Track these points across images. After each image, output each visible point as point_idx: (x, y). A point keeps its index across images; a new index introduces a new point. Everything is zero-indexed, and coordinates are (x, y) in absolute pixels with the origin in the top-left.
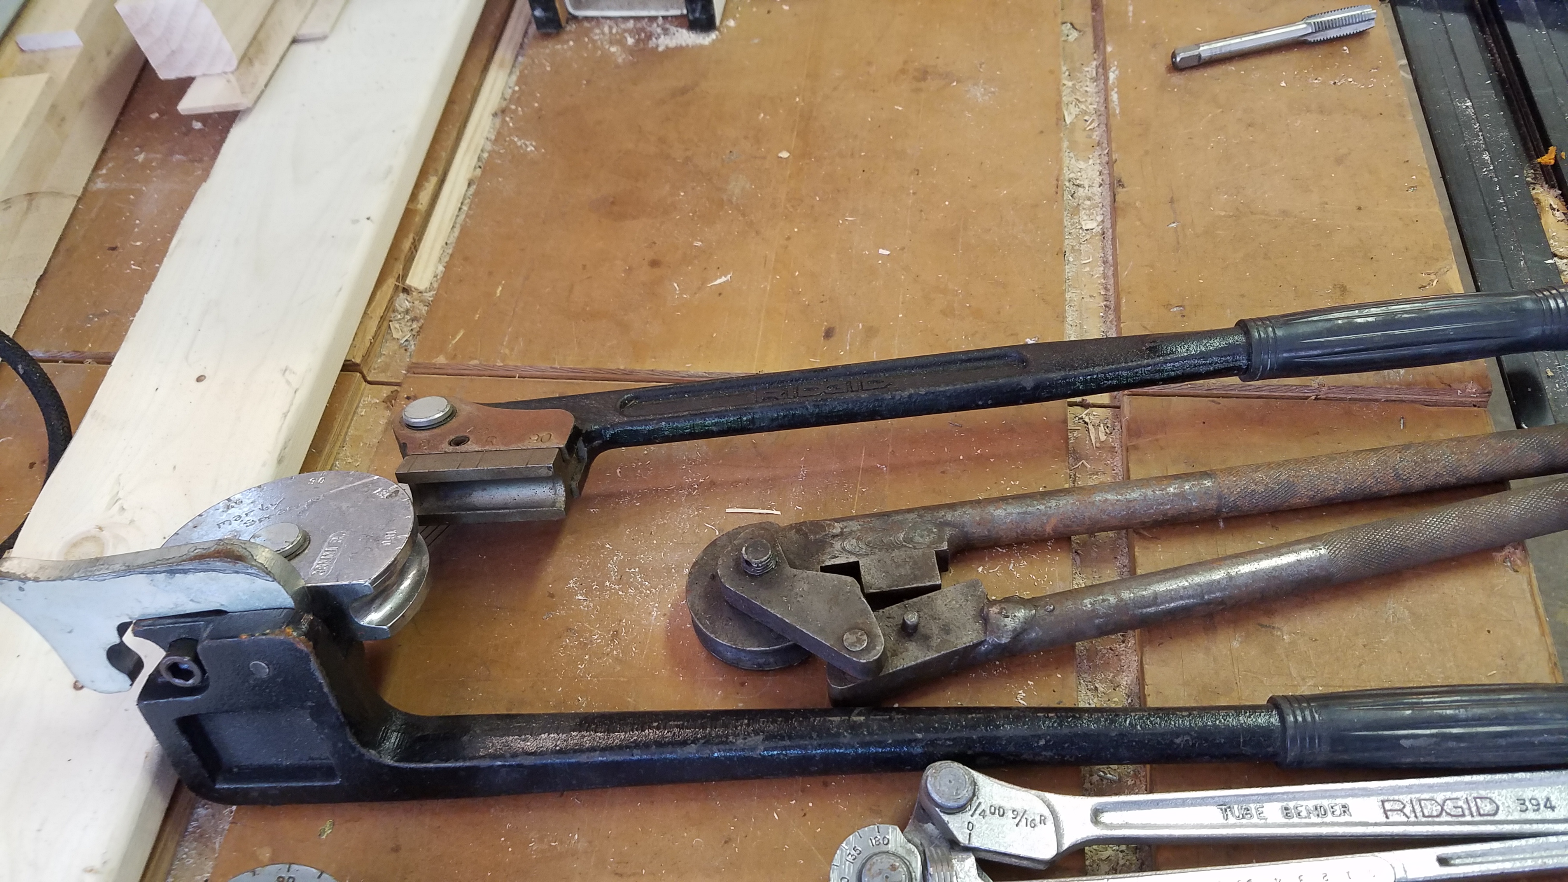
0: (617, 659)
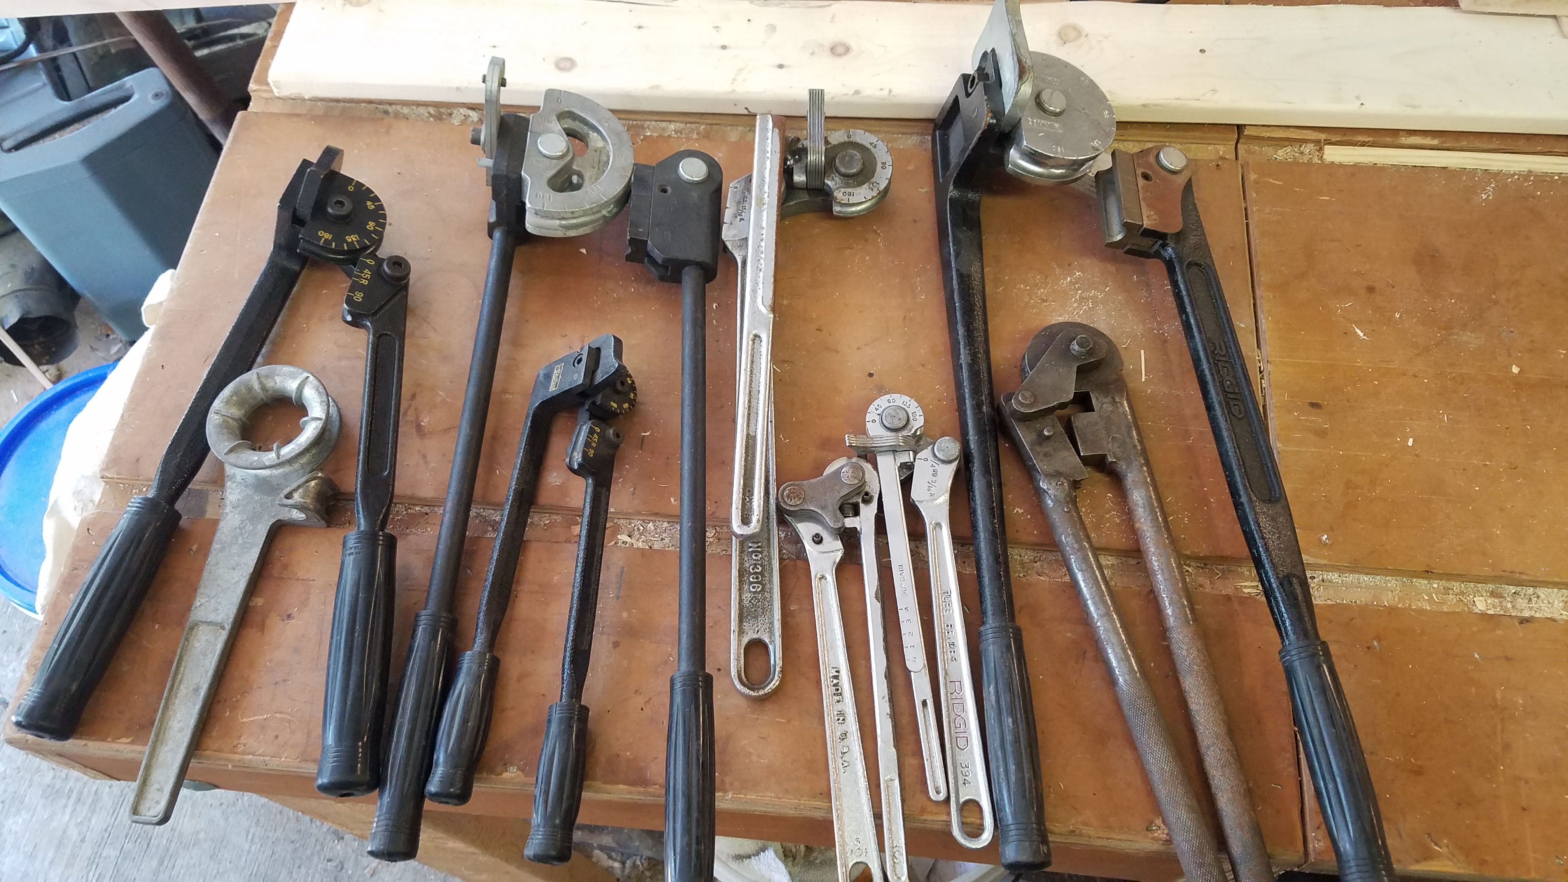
0: (1028, 302)
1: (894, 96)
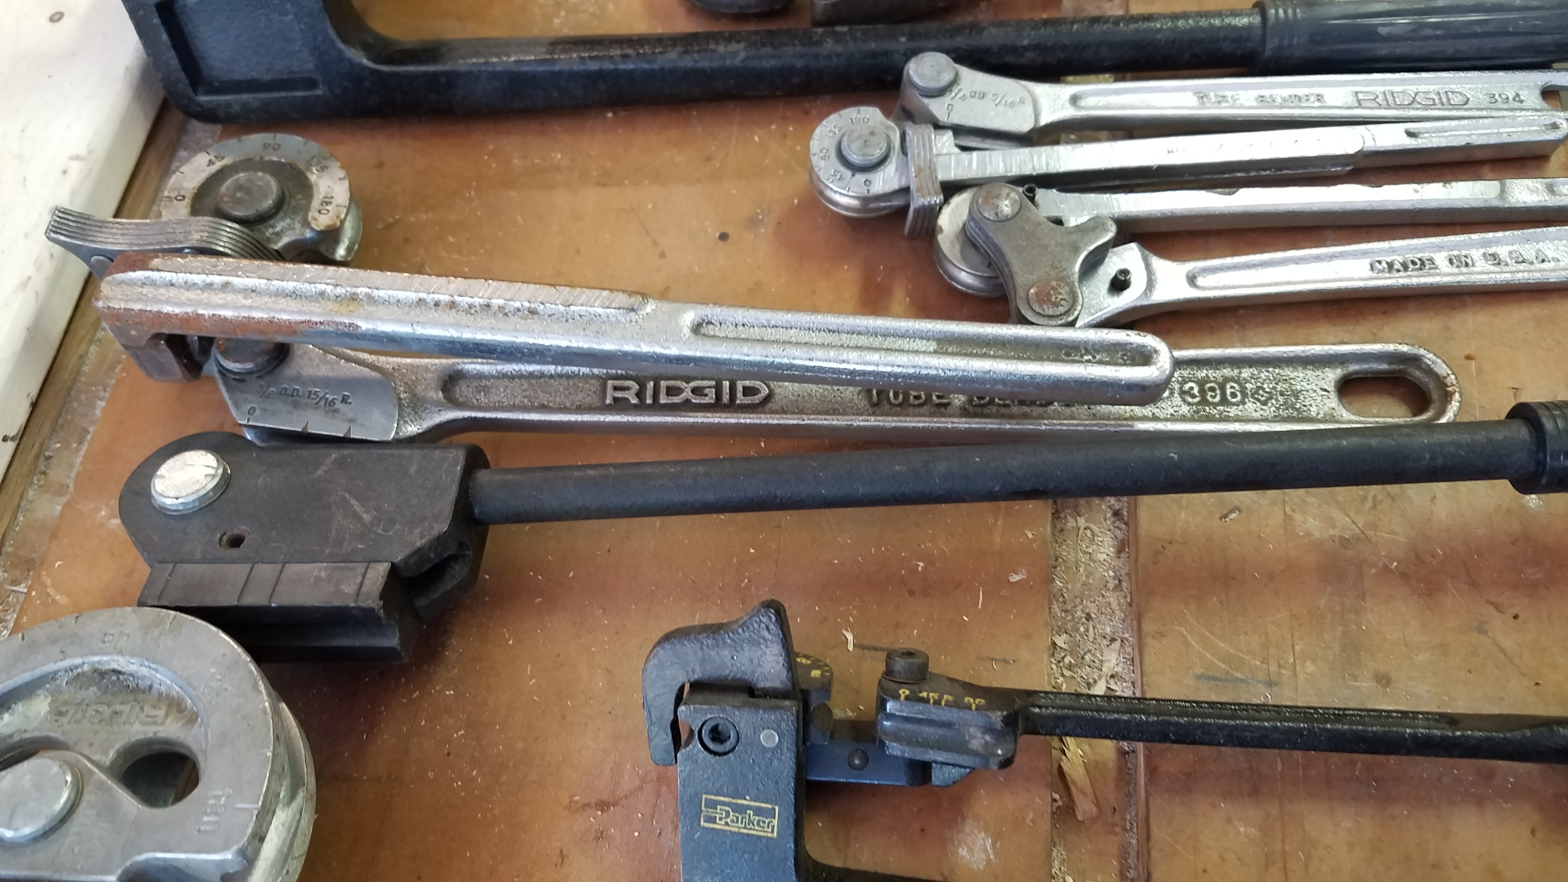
1: (90, 152)
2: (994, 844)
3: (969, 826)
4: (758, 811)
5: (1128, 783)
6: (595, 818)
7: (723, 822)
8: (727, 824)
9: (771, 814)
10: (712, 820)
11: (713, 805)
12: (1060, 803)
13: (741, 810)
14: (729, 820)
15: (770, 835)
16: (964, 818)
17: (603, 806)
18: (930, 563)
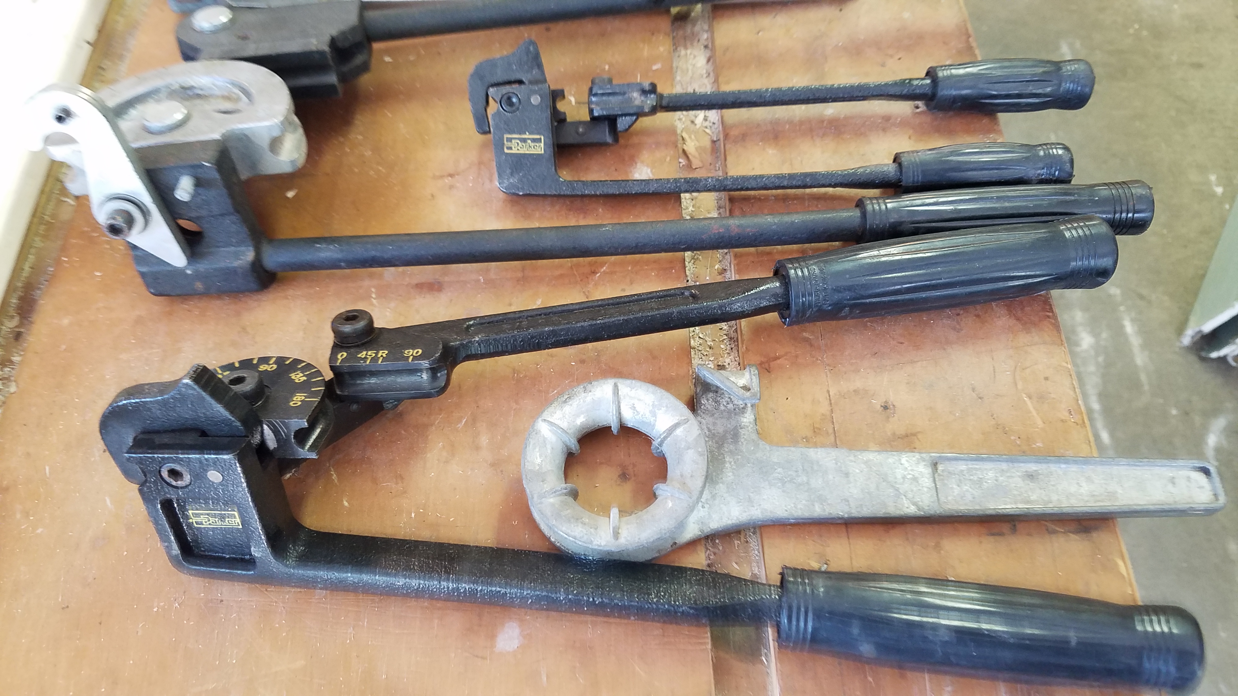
2: (651, 171)
3: (639, 165)
4: (534, 140)
5: (717, 153)
6: (448, 180)
7: (516, 149)
8: (518, 149)
9: (539, 140)
10: (510, 148)
11: (510, 140)
12: (684, 163)
13: (524, 140)
14: (519, 148)
15: (540, 153)
16: (636, 163)
17: (451, 175)
18: (611, 65)
